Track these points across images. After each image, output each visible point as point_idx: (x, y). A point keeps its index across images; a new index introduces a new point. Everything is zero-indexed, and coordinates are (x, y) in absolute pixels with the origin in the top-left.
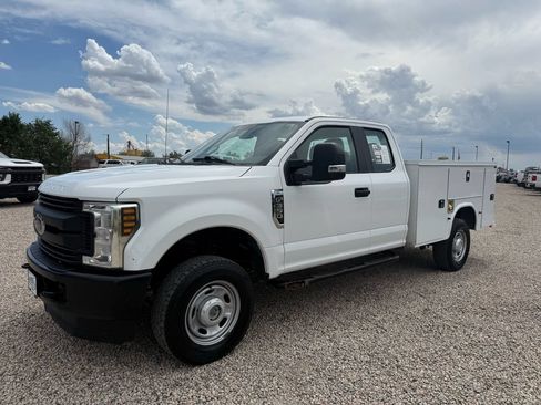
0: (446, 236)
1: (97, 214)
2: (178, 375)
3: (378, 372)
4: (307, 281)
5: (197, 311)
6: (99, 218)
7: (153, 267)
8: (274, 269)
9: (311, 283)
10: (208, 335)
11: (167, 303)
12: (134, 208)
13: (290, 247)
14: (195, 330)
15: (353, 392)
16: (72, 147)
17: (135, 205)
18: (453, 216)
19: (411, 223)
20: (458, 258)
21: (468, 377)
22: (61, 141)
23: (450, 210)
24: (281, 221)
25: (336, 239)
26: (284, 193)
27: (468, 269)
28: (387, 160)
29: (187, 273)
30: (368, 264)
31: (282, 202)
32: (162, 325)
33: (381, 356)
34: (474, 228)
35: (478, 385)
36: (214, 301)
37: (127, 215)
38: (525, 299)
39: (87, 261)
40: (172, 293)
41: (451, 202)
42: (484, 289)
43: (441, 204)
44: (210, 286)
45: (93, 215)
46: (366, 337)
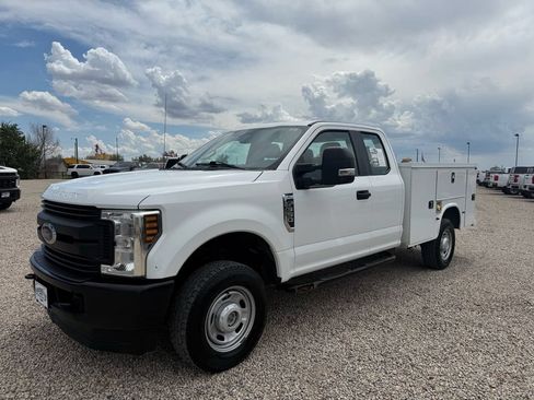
0: (435, 236)
1: (116, 222)
2: (199, 383)
3: (395, 371)
4: (316, 284)
5: (216, 317)
6: (119, 225)
7: (175, 274)
8: (286, 272)
9: (319, 285)
10: (226, 341)
11: (188, 311)
12: (156, 215)
13: (300, 250)
14: (214, 337)
15: (375, 393)
16: (40, 152)
17: (157, 212)
18: (440, 216)
19: (406, 224)
20: (445, 256)
21: (481, 373)
22: (28, 146)
23: (438, 211)
24: (292, 224)
25: (340, 242)
26: (294, 197)
27: (454, 267)
28: (383, 164)
29: (206, 279)
30: (368, 265)
31: (293, 206)
32: (184, 333)
33: (394, 355)
34: (458, 227)
35: (491, 380)
36: (232, 307)
37: (150, 222)
38: (514, 294)
39: (106, 269)
40: (192, 300)
41: (439, 203)
42: (473, 286)
43: (431, 205)
44: (227, 292)
45: (112, 223)
46: (375, 337)
